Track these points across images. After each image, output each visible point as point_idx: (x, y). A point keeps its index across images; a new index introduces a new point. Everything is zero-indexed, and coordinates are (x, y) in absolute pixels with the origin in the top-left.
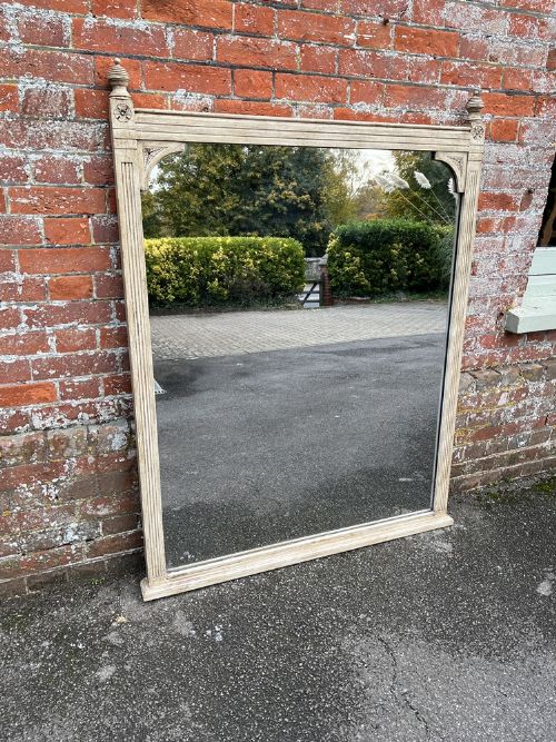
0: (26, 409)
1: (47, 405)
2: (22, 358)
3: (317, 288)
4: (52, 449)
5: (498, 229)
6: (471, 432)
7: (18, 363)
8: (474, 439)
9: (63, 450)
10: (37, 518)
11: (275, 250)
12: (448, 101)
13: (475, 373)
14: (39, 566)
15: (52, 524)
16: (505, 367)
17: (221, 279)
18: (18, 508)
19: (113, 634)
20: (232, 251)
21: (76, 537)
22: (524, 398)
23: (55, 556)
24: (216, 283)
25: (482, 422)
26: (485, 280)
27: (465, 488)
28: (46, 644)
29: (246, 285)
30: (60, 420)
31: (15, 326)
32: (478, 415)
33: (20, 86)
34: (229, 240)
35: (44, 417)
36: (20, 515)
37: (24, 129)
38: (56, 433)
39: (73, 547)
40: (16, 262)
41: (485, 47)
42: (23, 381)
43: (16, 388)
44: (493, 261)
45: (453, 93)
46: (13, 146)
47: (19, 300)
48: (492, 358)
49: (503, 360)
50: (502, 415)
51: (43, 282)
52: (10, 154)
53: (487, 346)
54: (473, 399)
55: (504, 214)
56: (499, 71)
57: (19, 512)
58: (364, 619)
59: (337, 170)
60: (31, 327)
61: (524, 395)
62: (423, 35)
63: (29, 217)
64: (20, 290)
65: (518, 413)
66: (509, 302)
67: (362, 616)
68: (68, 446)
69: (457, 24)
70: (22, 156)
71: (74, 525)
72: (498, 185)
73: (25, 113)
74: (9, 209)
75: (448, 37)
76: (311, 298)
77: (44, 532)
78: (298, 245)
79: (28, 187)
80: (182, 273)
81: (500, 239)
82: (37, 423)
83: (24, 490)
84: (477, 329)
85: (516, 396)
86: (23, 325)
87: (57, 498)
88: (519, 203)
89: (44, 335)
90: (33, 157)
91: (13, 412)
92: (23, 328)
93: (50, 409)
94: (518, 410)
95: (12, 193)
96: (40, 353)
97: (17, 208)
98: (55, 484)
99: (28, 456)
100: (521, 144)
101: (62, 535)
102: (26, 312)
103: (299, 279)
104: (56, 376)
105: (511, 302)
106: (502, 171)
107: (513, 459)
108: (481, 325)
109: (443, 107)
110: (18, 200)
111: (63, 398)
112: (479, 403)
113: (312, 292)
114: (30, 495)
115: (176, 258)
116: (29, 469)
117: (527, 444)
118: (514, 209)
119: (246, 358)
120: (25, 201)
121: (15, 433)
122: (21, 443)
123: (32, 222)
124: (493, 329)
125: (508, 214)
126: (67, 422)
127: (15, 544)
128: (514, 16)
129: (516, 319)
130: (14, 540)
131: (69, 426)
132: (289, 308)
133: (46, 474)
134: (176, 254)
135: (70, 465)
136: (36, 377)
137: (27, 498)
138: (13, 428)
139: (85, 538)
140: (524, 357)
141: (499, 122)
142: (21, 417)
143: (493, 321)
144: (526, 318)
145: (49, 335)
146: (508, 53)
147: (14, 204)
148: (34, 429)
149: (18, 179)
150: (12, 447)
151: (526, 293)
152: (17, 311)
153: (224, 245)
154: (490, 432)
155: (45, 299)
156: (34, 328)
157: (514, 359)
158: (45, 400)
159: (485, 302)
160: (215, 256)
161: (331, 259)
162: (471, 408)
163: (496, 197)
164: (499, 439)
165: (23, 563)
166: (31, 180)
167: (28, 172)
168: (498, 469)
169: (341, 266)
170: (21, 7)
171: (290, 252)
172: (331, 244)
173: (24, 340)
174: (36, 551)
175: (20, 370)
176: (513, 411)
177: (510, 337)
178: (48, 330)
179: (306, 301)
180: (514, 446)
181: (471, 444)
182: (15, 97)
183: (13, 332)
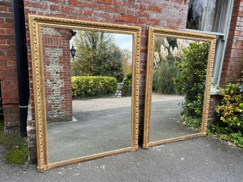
3: (120, 92)
11: (108, 80)
17: (91, 89)
20: (95, 80)
24: (90, 90)
29: (99, 90)
34: (94, 77)
59: (125, 58)
76: (119, 94)
78: (115, 79)
80: (80, 87)
103: (115, 89)
113: (119, 93)
115: (78, 83)
119: (101, 111)
132: (112, 97)
134: (78, 81)
153: (93, 79)
160: (90, 82)
161: (124, 83)
169: (128, 85)
171: (113, 81)
172: (125, 79)
179: (117, 95)
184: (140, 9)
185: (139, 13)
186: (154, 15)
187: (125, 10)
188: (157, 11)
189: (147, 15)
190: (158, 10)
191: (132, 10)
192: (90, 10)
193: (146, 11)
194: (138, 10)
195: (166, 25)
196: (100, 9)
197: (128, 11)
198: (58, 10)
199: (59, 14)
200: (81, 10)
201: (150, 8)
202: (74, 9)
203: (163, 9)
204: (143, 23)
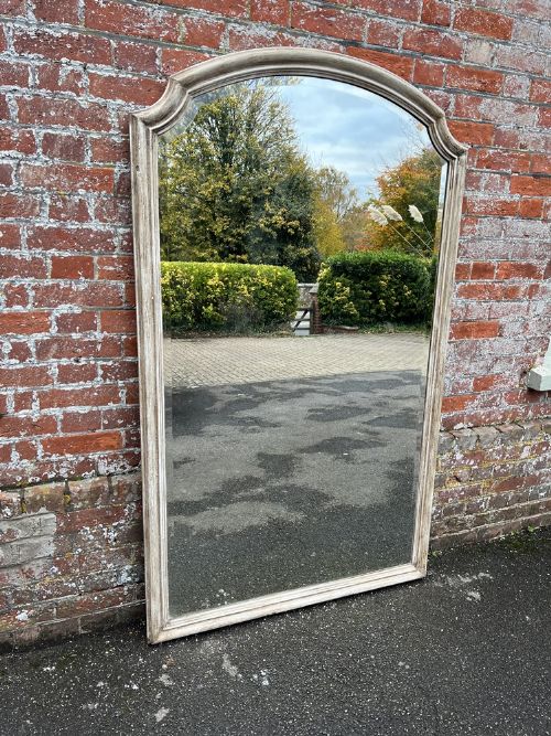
0: (93, 456)
1: (112, 452)
2: (95, 409)
4: (115, 494)
5: (524, 296)
6: (495, 483)
7: (91, 413)
8: (497, 490)
9: (125, 496)
10: (95, 559)
12: (483, 183)
13: (501, 427)
14: (93, 606)
15: (109, 566)
16: (528, 421)
18: (80, 550)
19: (164, 676)
21: (129, 579)
22: (545, 452)
23: (109, 597)
25: (506, 474)
26: (511, 341)
27: (488, 537)
28: (101, 684)
30: (123, 467)
31: (92, 379)
32: (503, 467)
33: (116, 170)
35: (109, 463)
36: (81, 557)
37: (116, 207)
38: (120, 478)
39: (126, 589)
40: (98, 322)
41: (516, 136)
42: (93, 430)
43: (87, 437)
44: (519, 324)
45: (487, 176)
46: (105, 221)
47: (97, 356)
48: (515, 413)
49: (525, 414)
50: (524, 467)
51: (120, 340)
52: (102, 228)
53: (511, 402)
54: (498, 452)
55: (528, 282)
56: (527, 157)
57: (79, 554)
58: (403, 667)
60: (105, 380)
61: (544, 449)
62: (462, 127)
63: (113, 282)
64: (99, 347)
65: (539, 466)
66: (531, 362)
67: (401, 664)
68: (130, 491)
69: (493, 118)
70: (112, 230)
71: (128, 567)
72: (525, 256)
73: (119, 192)
74: (97, 276)
75: (485, 128)
77: (101, 574)
79: (115, 257)
81: (525, 304)
82: (103, 469)
83: (87, 533)
84: (502, 386)
85: (537, 450)
86: (99, 379)
87: (115, 540)
88: (542, 273)
89: (117, 388)
90: (121, 231)
91: (83, 459)
92: (98, 382)
93: (115, 456)
94: (538, 463)
95: (99, 262)
96: (111, 404)
97: (104, 275)
98: (115, 527)
99: (93, 500)
100: (545, 220)
101: (116, 577)
102: (103, 367)
104: (123, 425)
105: (534, 361)
106: (528, 244)
107: (534, 510)
108: (505, 382)
109: (478, 188)
110: (106, 268)
111: (127, 446)
112: (504, 456)
114: (92, 537)
116: (92, 512)
117: (546, 495)
118: (539, 277)
120: (111, 268)
121: (82, 478)
122: (89, 487)
123: (115, 287)
124: (517, 386)
125: (533, 281)
126: (128, 468)
127: (74, 584)
128: (542, 110)
129: (538, 377)
130: (73, 581)
131: (130, 472)
133: (108, 517)
135: (130, 510)
136: (106, 427)
137: (89, 540)
138: (80, 473)
139: (137, 580)
140: (545, 412)
141: (526, 201)
142: (89, 463)
143: (517, 379)
144: (547, 377)
145: (121, 388)
146: (537, 142)
147: (102, 271)
148: (99, 475)
149: (107, 249)
150: (80, 492)
151: (547, 353)
152: (94, 366)
154: (514, 482)
155: (120, 355)
156: (108, 382)
157: (535, 414)
158: (112, 447)
159: (510, 361)
162: (496, 460)
163: (522, 267)
164: (521, 490)
165: (78, 604)
166: (117, 250)
167: (116, 244)
168: (520, 519)
170: (123, 103)
171: (284, 280)
173: (98, 392)
174: (91, 592)
175: (91, 420)
176: (534, 463)
177: (533, 394)
178: (120, 383)
180: (535, 497)
181: (495, 495)
182: (111, 179)
183: (89, 385)
184: (424, 20)
185: (420, 39)
186: (480, 52)
187: (361, 23)
188: (495, 32)
189: (452, 51)
190: (498, 29)
191: (393, 23)
192: (213, 19)
193: (447, 33)
194: (418, 27)
195: (524, 95)
196: (254, 18)
197: (374, 30)
198: (73, 20)
199: (75, 35)
200: (174, 21)
201: (467, 20)
202: (140, 17)
203: (518, 24)
204: (436, 85)
